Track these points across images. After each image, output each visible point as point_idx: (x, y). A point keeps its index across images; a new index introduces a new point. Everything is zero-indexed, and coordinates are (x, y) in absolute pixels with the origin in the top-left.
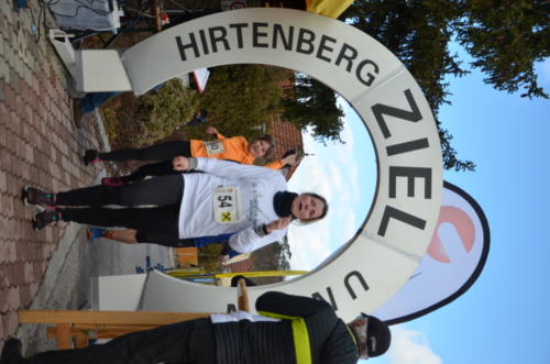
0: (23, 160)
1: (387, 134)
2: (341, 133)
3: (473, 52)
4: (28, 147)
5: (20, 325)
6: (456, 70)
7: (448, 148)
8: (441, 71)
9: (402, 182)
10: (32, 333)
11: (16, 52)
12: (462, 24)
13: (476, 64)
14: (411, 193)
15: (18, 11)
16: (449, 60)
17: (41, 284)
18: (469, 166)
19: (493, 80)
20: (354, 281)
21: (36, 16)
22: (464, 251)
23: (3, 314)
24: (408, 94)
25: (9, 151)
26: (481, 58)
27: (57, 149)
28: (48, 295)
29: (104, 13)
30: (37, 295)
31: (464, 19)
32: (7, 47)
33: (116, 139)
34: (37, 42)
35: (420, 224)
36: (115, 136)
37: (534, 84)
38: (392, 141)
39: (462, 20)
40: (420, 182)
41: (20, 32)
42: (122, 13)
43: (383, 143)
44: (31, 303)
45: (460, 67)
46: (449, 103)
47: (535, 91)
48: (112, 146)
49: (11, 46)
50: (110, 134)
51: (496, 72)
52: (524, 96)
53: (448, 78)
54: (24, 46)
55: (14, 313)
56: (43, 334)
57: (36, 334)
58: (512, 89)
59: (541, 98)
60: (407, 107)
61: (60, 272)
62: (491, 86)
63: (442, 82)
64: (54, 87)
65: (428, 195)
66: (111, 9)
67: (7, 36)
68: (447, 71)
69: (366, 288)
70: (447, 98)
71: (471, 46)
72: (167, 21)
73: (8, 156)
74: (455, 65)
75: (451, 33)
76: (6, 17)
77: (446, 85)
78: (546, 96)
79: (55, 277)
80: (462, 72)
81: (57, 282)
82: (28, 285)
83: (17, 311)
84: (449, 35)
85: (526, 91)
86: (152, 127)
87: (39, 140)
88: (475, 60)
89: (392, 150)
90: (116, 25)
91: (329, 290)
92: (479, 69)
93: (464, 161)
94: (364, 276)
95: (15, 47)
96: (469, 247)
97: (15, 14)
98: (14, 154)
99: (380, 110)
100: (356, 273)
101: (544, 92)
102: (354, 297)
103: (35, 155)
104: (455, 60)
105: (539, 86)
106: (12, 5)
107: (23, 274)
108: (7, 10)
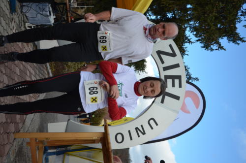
0: (15, 73)
1: (163, 62)
2: (146, 69)
3: (196, 36)
4: (17, 68)
5: (15, 139)
6: (190, 42)
7: (188, 73)
8: (183, 42)
9: (170, 81)
10: (20, 143)
11: (11, 30)
12: (191, 25)
13: (198, 41)
14: (173, 86)
15: (12, 14)
16: (187, 38)
17: (24, 124)
18: (197, 79)
19: (204, 47)
20: (152, 122)
21: (20, 17)
22: (196, 108)
23: (8, 133)
24: (170, 46)
25: (9, 68)
26: (199, 38)
27: (30, 72)
28: (27, 129)
29: (48, 16)
30: (22, 128)
31: (192, 23)
32: (7, 27)
33: (54, 71)
34: (20, 27)
35: (177, 98)
36: (54, 70)
37: (220, 45)
38: (165, 65)
39: (191, 23)
40: (177, 81)
41: (13, 22)
42: (55, 17)
43: (162, 66)
44: (19, 131)
45: (191, 40)
46: (188, 55)
47: (221, 47)
48: (53, 74)
49: (9, 27)
50: (52, 69)
51: (205, 43)
52: (216, 50)
53: (186, 45)
54: (15, 28)
55: (12, 133)
56: (25, 144)
57: (22, 144)
58: (212, 50)
59: (223, 50)
60: (170, 51)
61: (32, 121)
62: (204, 49)
63: (184, 47)
64: (28, 47)
65: (180, 86)
66: (50, 15)
67: (7, 22)
68: (186, 42)
69: (157, 125)
70: (186, 53)
71: (195, 33)
72: (73, 19)
73: (8, 70)
74: (189, 40)
75: (187, 27)
76: (7, 15)
77: (186, 48)
78: (225, 50)
79: (30, 122)
80: (192, 42)
81: (30, 124)
82: (18, 123)
83: (13, 133)
84: (186, 28)
85: (217, 48)
86: (69, 67)
87: (22, 66)
88: (197, 39)
89: (165, 69)
90: (52, 21)
91: (142, 126)
92: (199, 42)
93: (194, 78)
94: (156, 120)
95: (11, 27)
96: (197, 107)
97: (11, 15)
98: (11, 70)
99: (159, 53)
100: (153, 119)
101: (224, 48)
102: (152, 128)
103: (20, 72)
104: (189, 38)
105: (222, 46)
106: (9, 10)
107: (16, 119)
108: (7, 12)
